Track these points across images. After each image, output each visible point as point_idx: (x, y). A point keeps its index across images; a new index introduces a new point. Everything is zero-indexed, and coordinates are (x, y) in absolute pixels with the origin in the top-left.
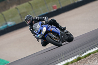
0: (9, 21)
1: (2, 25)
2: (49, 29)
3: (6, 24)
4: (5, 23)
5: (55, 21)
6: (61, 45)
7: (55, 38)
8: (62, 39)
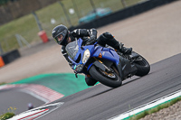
0: (100, 7)
1: (87, 14)
2: (96, 54)
3: (95, 12)
4: (92, 10)
5: (111, 37)
6: (120, 85)
7: (106, 70)
8: (123, 72)
